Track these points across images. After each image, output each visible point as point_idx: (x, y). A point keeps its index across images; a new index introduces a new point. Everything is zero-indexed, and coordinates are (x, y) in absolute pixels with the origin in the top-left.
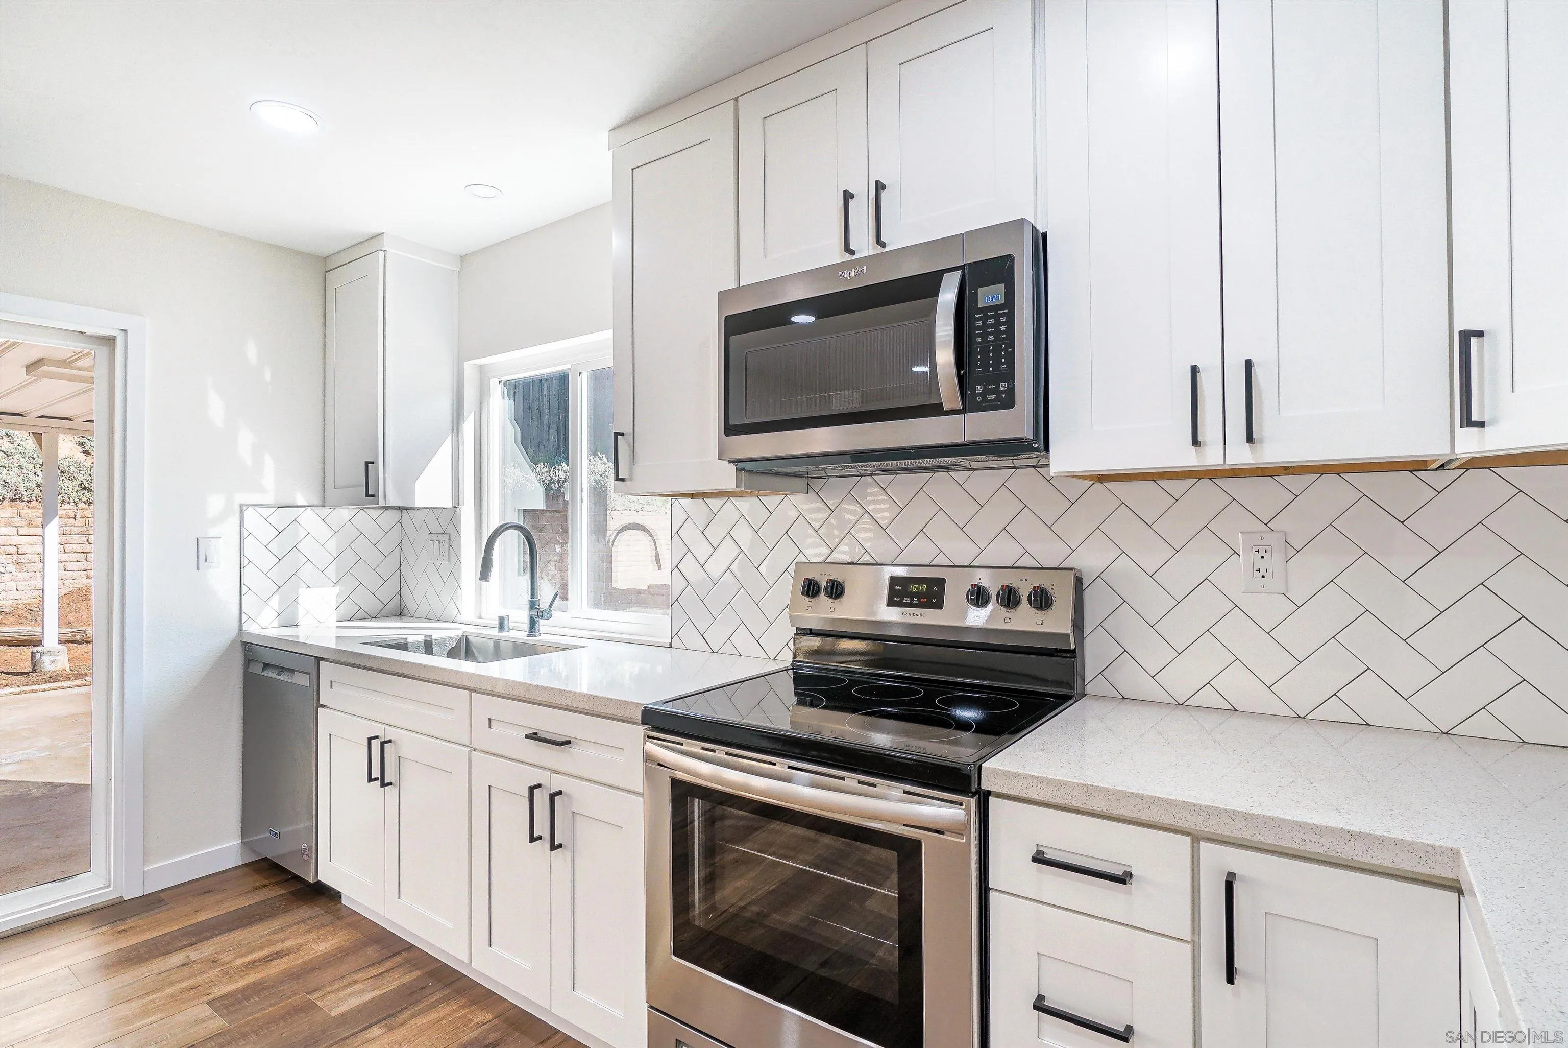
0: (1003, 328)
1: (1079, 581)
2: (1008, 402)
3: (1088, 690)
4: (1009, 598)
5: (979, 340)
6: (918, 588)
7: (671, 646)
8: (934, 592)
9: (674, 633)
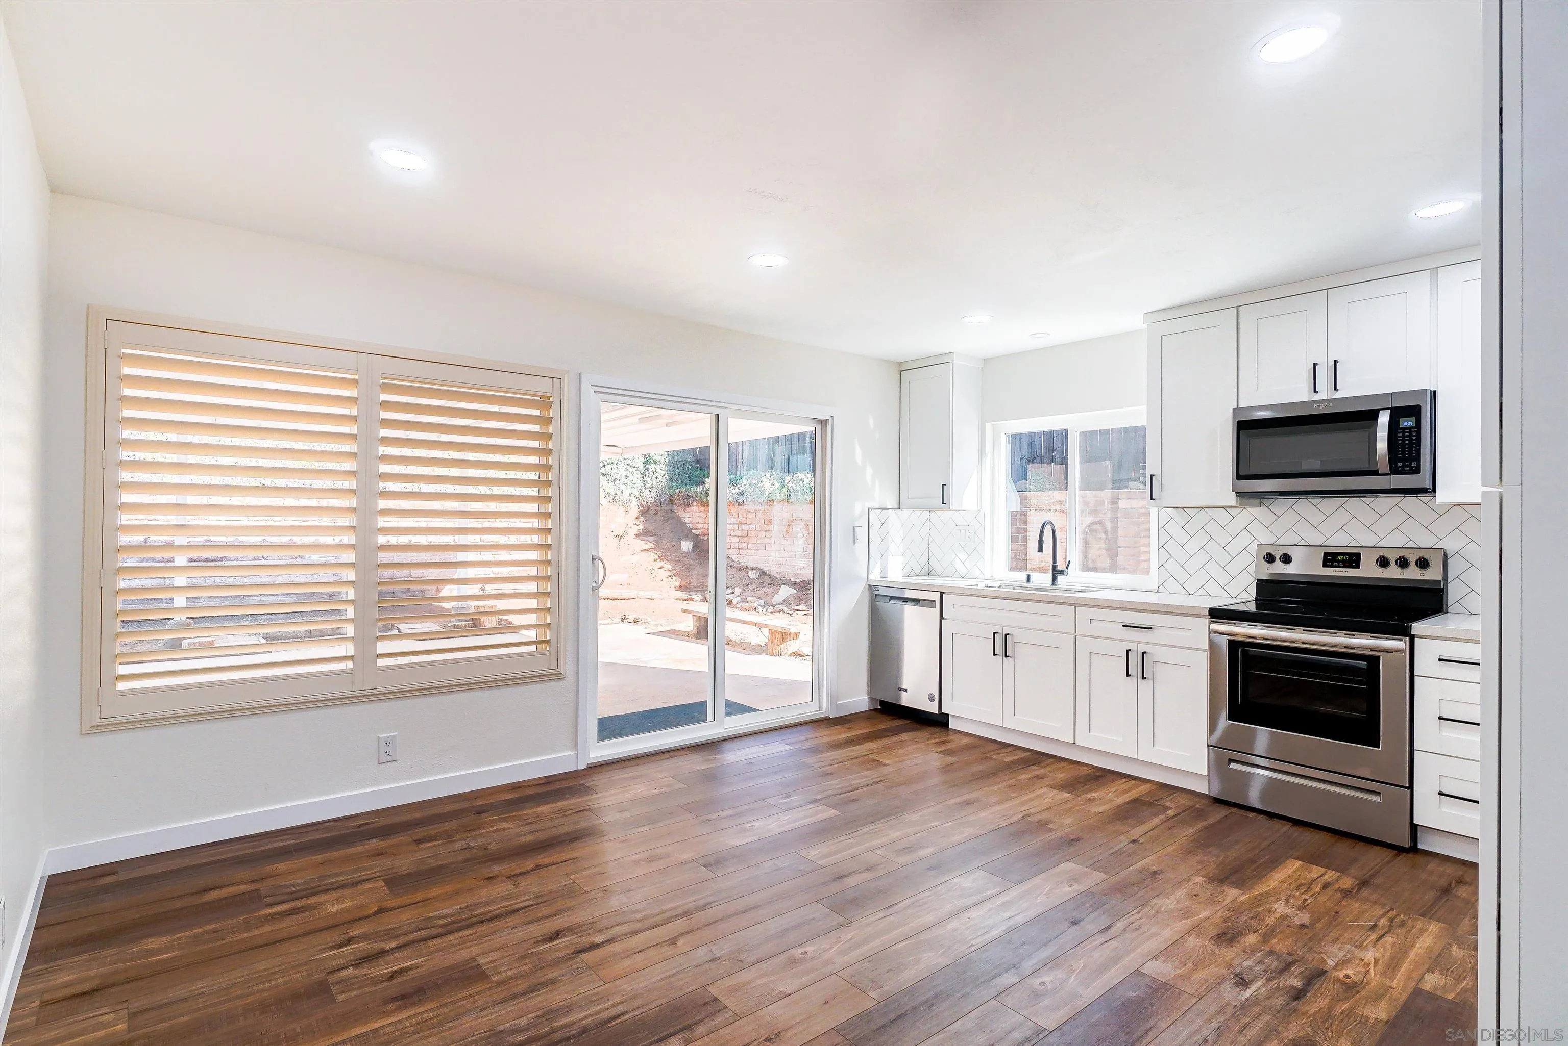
0: (1414, 438)
1: (1445, 555)
2: (1417, 471)
3: (1450, 610)
4: (1403, 563)
5: (1400, 442)
6: (1343, 558)
7: (1158, 592)
8: (1353, 560)
9: (1160, 584)
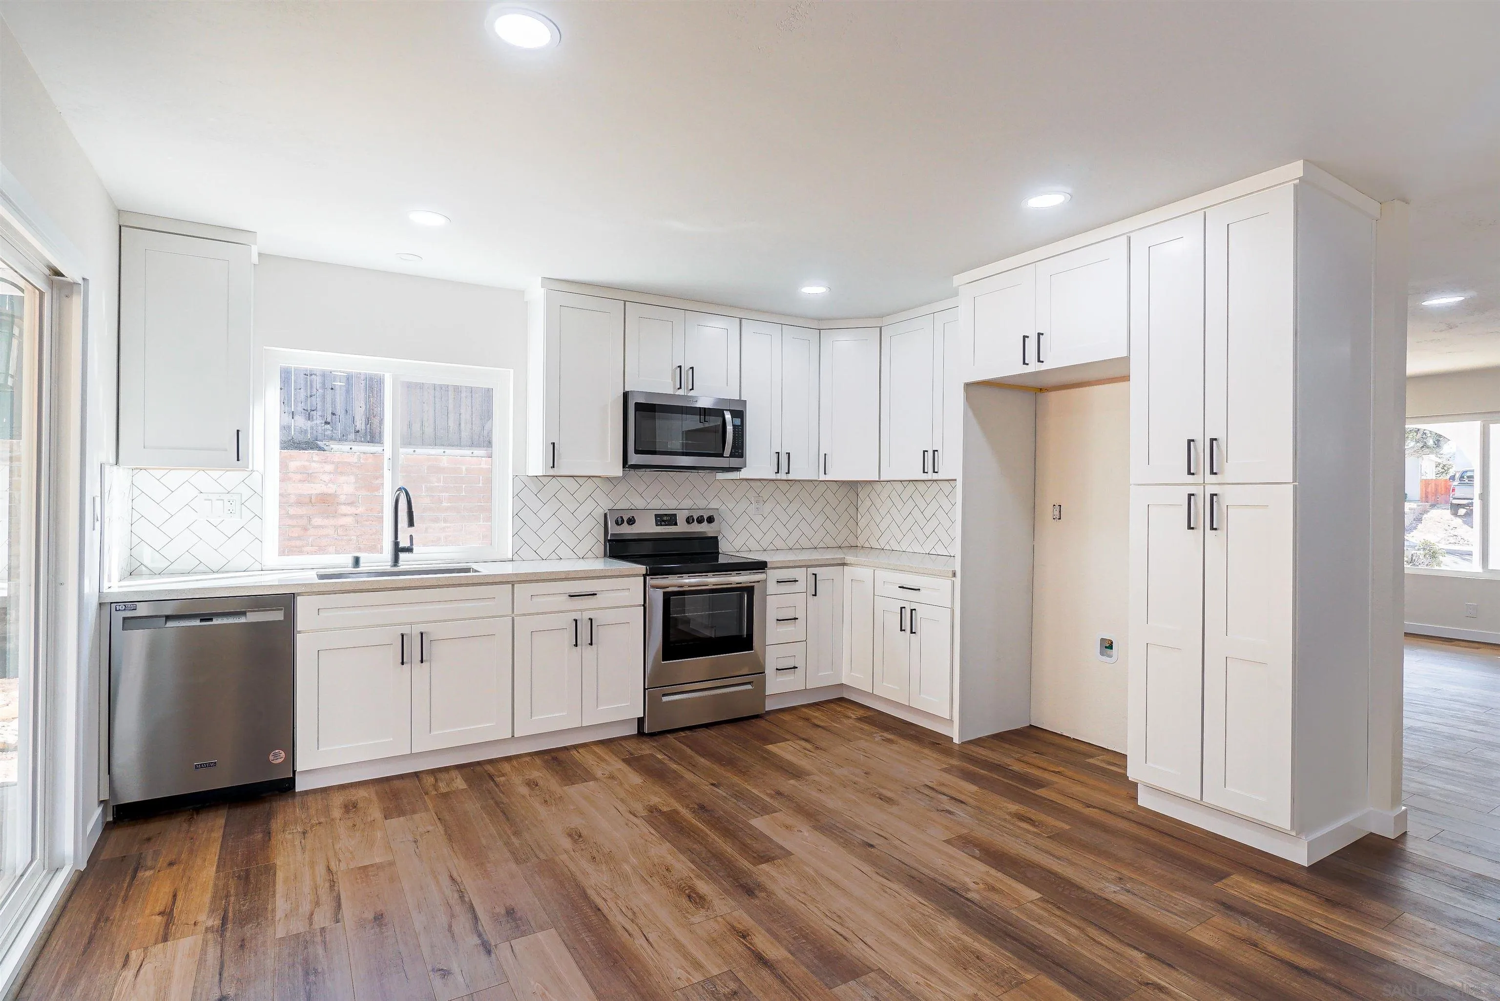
0: (740, 433)
2: (742, 456)
4: (701, 520)
6: (666, 518)
7: (512, 561)
8: (671, 520)
9: (514, 552)
